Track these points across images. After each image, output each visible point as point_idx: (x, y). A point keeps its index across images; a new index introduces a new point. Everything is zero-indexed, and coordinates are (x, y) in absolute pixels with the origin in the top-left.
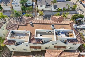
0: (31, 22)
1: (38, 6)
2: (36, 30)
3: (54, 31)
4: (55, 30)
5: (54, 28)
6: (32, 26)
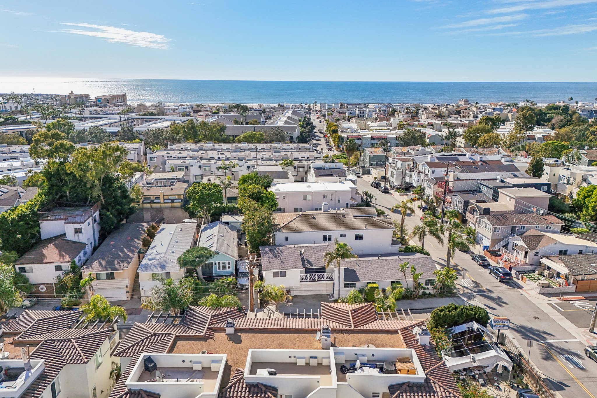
0: (230, 325)
1: (264, 273)
2: (250, 350)
3: (329, 358)
4: (335, 353)
5: (333, 345)
6: (235, 338)
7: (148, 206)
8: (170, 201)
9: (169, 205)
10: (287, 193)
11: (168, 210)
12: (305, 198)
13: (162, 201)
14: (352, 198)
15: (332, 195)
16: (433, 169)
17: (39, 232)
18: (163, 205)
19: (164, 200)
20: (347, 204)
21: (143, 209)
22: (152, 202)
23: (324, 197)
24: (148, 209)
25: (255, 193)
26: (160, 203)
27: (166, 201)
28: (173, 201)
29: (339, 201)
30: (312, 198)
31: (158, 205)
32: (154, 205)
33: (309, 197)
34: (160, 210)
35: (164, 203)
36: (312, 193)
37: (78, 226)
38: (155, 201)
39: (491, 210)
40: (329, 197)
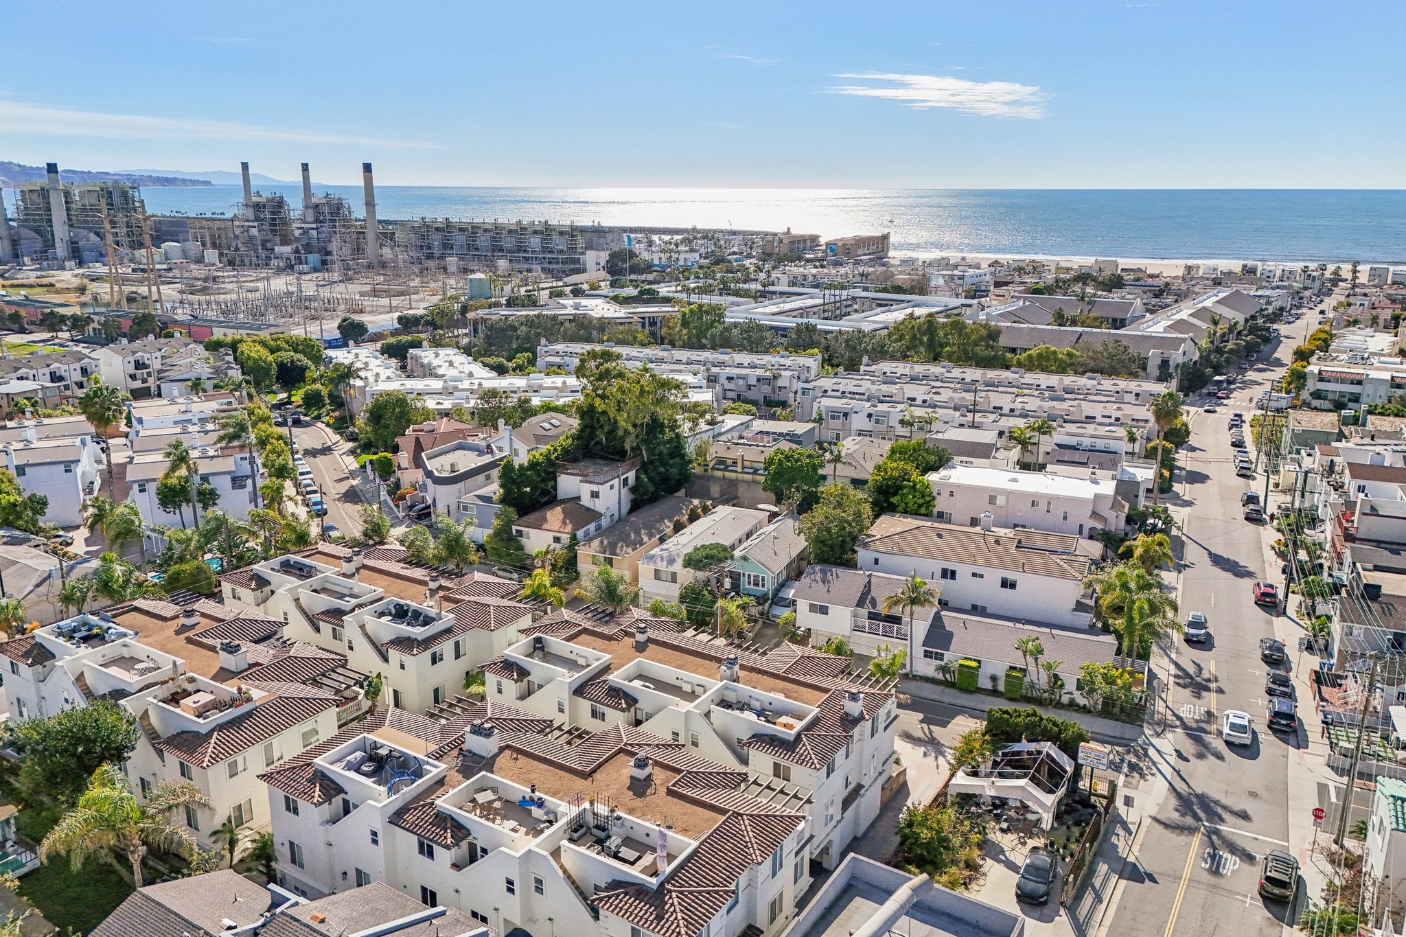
7: (719, 474)
8: (751, 471)
9: (749, 477)
10: (958, 486)
11: (745, 485)
12: (992, 499)
13: (740, 470)
14: (1095, 515)
15: (1049, 503)
16: (1362, 482)
17: (555, 488)
18: (740, 476)
19: (743, 468)
20: (1081, 526)
21: (712, 477)
22: (726, 469)
23: (1033, 505)
24: (717, 478)
25: (894, 478)
26: (736, 472)
27: (746, 470)
28: (755, 472)
29: (1065, 518)
30: (1007, 504)
31: (733, 475)
32: (728, 474)
33: (1001, 500)
34: (733, 483)
35: (743, 473)
36: (1008, 494)
37: (595, 488)
38: (730, 468)
39: (1383, 591)
40: (1043, 506)
